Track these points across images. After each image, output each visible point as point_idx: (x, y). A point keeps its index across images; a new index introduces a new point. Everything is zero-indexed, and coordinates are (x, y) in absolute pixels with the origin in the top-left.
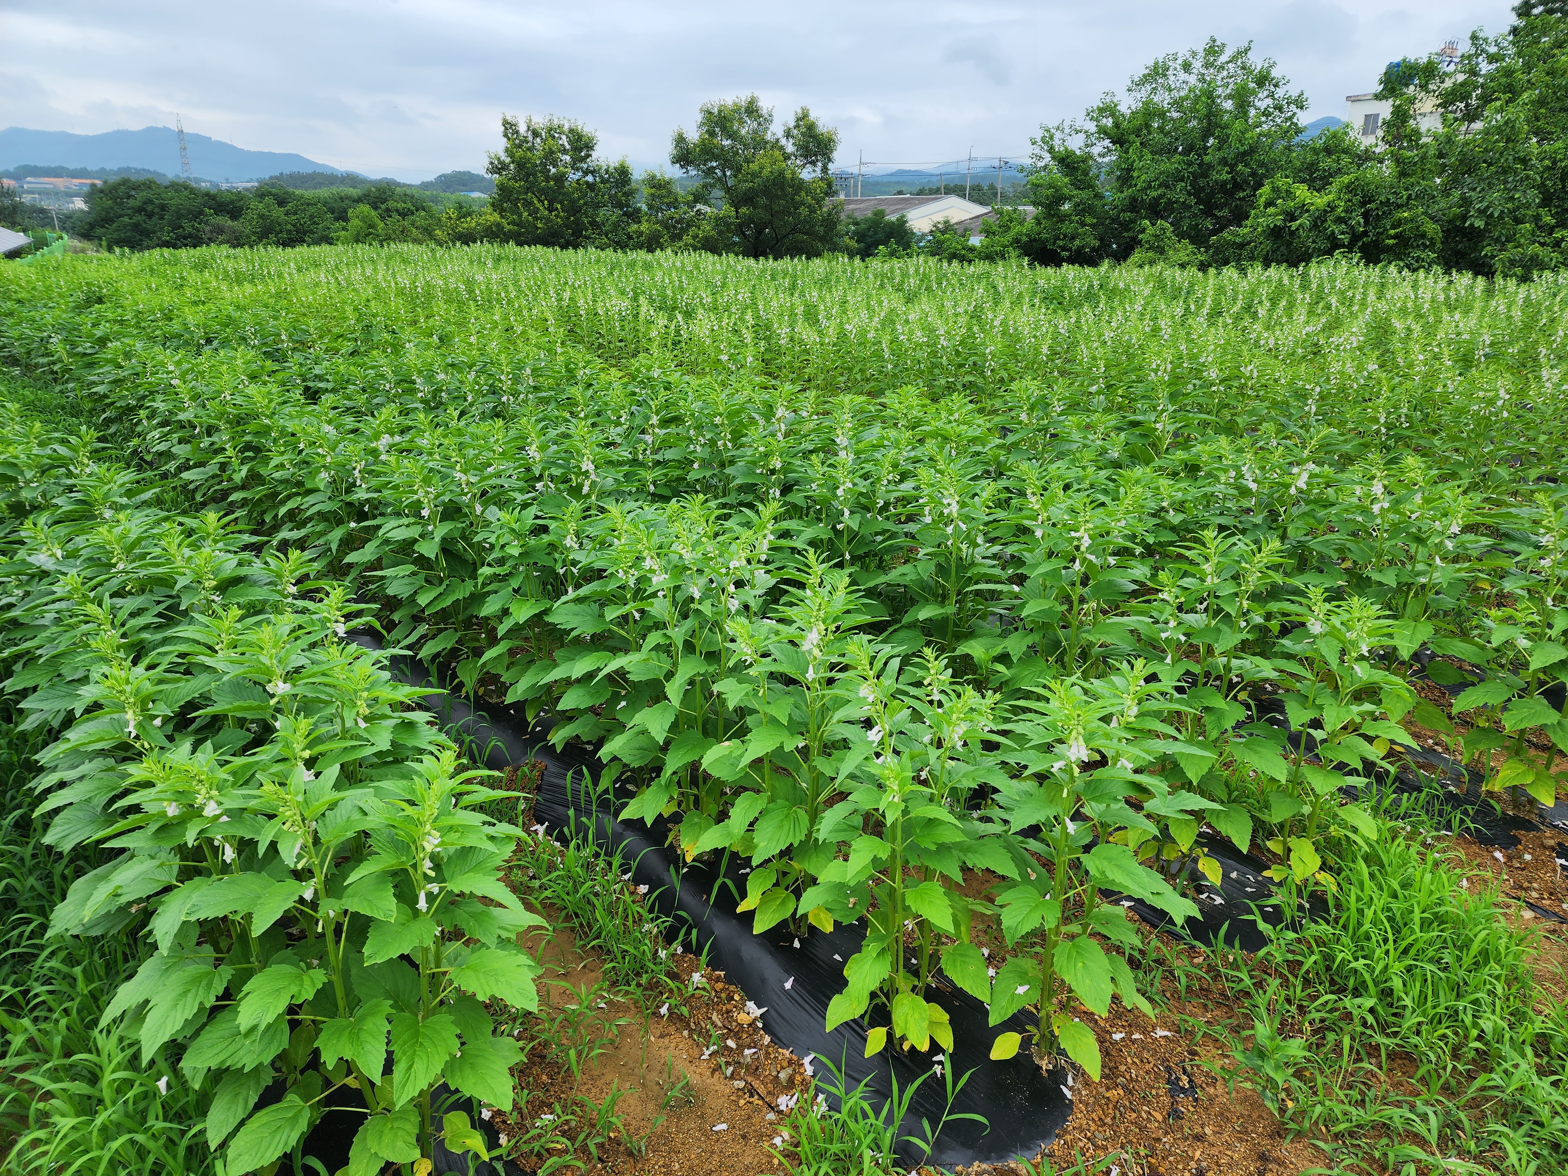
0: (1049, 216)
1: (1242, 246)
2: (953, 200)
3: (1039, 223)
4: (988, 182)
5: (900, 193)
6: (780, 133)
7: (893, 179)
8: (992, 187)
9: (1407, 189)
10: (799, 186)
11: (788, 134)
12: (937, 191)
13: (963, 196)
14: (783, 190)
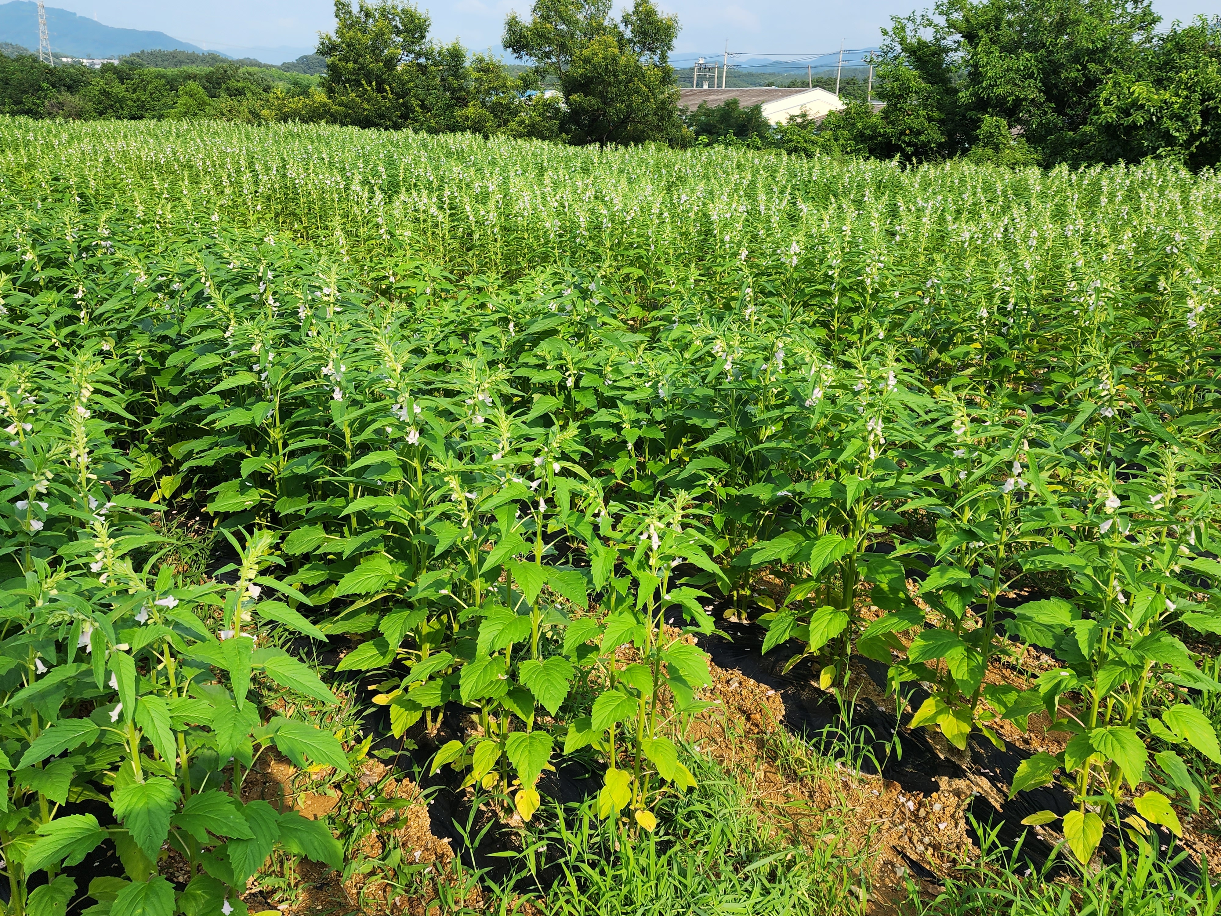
2: (819, 94)
3: (884, 118)
5: (766, 85)
6: (618, 19)
11: (626, 21)
12: (805, 84)
13: (831, 90)
14: (615, 77)
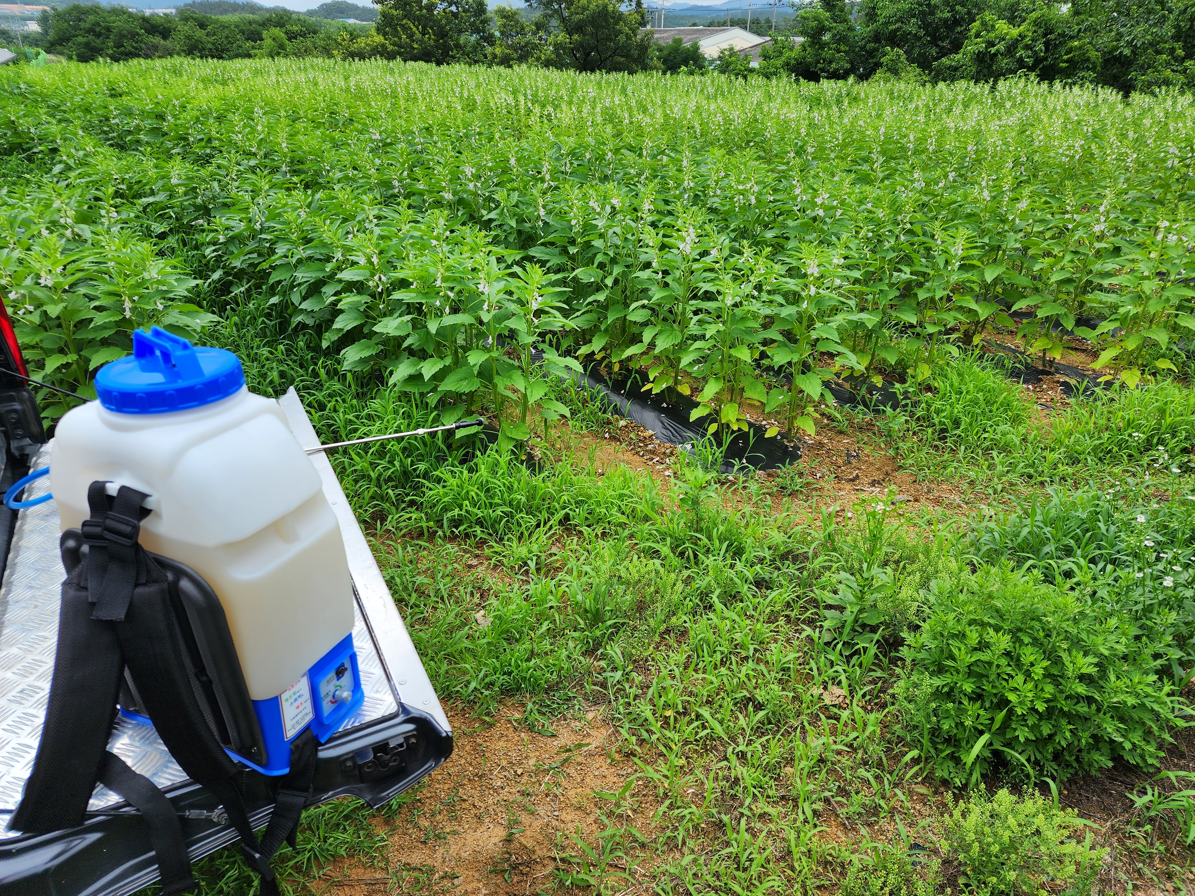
0: (812, 44)
1: (956, 69)
2: (737, 32)
3: (805, 50)
4: (765, 17)
5: (694, 25)
7: (689, 13)
8: (768, 21)
9: (1078, 24)
10: (619, 17)
12: (724, 24)
13: (745, 28)
14: (606, 21)
